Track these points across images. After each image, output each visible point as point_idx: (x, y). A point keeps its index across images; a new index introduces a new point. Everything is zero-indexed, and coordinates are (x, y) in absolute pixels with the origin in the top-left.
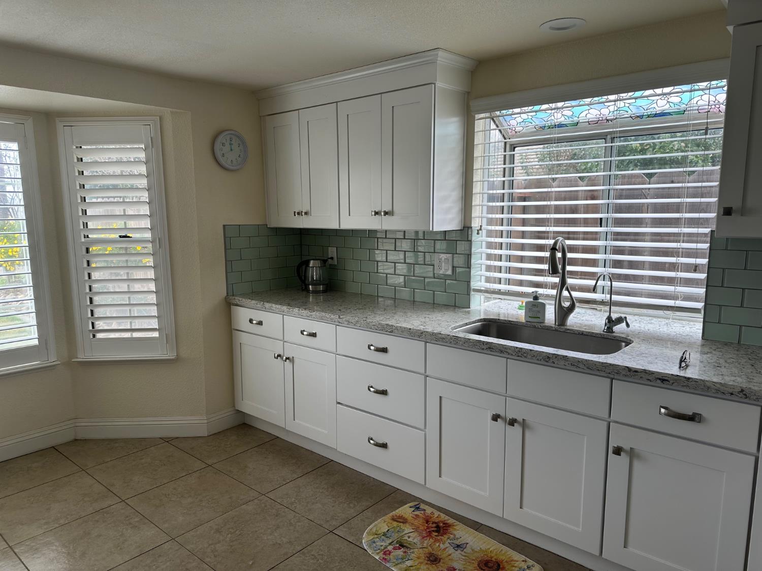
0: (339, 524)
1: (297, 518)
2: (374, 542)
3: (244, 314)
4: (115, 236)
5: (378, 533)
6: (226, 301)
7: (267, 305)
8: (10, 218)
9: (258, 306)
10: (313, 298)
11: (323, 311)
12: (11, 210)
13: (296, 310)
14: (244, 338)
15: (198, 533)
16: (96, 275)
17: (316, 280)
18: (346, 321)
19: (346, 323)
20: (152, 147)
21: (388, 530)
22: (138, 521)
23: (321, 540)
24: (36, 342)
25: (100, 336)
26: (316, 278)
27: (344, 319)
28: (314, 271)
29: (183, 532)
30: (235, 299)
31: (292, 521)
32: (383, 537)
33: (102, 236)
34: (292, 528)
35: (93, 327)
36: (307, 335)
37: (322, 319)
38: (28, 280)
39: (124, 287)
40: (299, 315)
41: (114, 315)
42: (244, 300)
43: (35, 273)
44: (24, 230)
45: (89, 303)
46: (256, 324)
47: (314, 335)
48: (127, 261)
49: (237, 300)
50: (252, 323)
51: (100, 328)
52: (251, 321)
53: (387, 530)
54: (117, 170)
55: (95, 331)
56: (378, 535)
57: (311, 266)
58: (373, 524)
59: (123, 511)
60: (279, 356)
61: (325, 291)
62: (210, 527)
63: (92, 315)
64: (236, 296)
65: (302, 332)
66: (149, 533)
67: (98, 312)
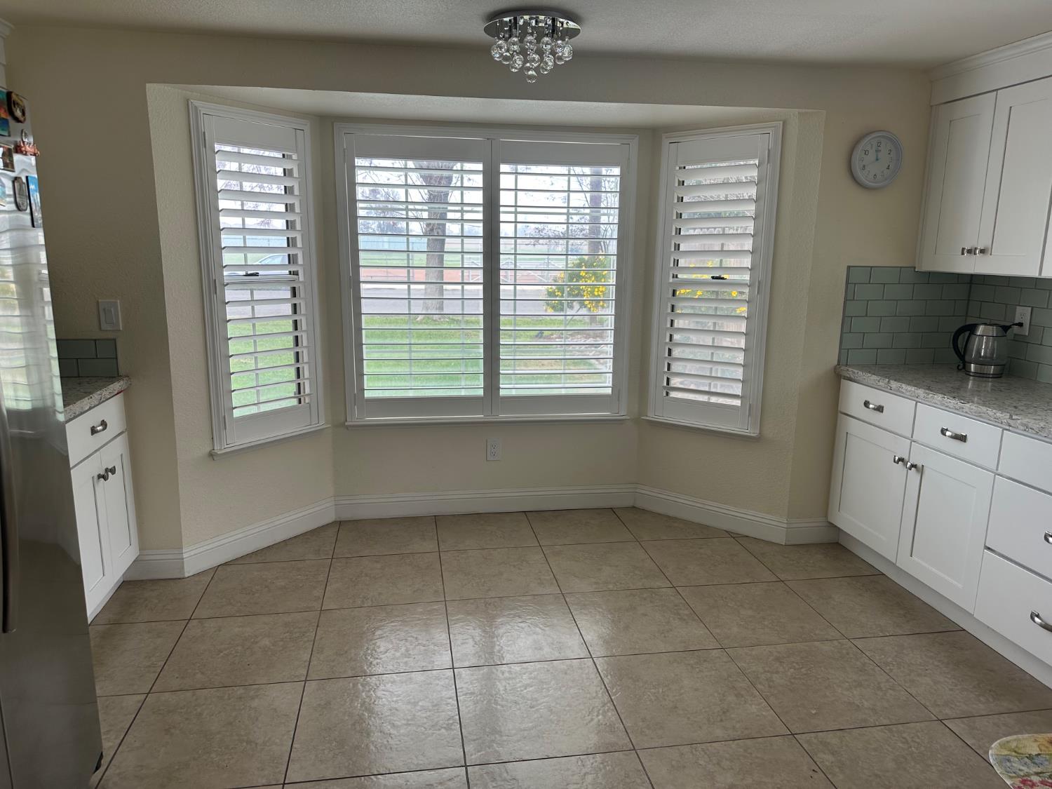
0: (955, 716)
1: (890, 684)
2: (1009, 761)
3: (858, 394)
4: (707, 277)
5: (1020, 751)
6: (835, 372)
7: (894, 384)
8: (601, 253)
9: (881, 383)
10: (973, 384)
11: (984, 405)
12: (602, 243)
13: (938, 397)
14: (853, 427)
15: (754, 653)
16: (679, 323)
17: (985, 357)
18: (1023, 424)
19: (1022, 428)
20: (768, 162)
21: (1039, 754)
22: (687, 615)
23: (922, 725)
24: (609, 391)
25: (673, 394)
26: (985, 352)
27: (1019, 421)
28: (984, 341)
29: (736, 645)
30: (848, 370)
31: (882, 685)
32: (1026, 760)
33: (694, 276)
34: (880, 693)
35: (668, 384)
36: (951, 437)
37: (980, 416)
38: (610, 322)
39: (708, 340)
40: (943, 405)
41: (693, 373)
42: (860, 373)
43: (618, 316)
44: (613, 267)
45: (667, 355)
46: (874, 409)
47: (962, 438)
48: (716, 308)
49: (851, 372)
50: (868, 407)
51: (675, 386)
52: (866, 404)
53: (1037, 753)
54: (721, 194)
55: (669, 388)
56: (1018, 753)
57: (979, 333)
58: (1015, 737)
59: (672, 598)
60: (901, 460)
61: (997, 376)
62: (770, 652)
63: (669, 369)
64: (850, 366)
65: (943, 432)
66: (697, 632)
67: (676, 367)
